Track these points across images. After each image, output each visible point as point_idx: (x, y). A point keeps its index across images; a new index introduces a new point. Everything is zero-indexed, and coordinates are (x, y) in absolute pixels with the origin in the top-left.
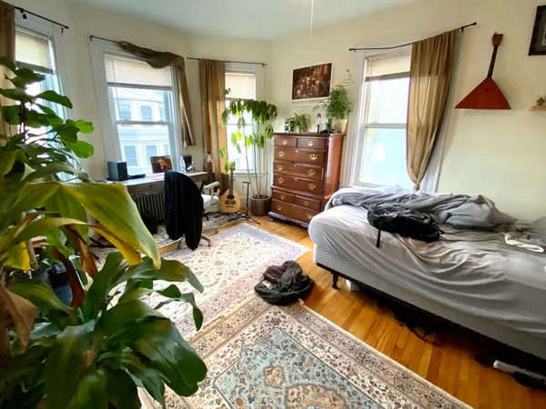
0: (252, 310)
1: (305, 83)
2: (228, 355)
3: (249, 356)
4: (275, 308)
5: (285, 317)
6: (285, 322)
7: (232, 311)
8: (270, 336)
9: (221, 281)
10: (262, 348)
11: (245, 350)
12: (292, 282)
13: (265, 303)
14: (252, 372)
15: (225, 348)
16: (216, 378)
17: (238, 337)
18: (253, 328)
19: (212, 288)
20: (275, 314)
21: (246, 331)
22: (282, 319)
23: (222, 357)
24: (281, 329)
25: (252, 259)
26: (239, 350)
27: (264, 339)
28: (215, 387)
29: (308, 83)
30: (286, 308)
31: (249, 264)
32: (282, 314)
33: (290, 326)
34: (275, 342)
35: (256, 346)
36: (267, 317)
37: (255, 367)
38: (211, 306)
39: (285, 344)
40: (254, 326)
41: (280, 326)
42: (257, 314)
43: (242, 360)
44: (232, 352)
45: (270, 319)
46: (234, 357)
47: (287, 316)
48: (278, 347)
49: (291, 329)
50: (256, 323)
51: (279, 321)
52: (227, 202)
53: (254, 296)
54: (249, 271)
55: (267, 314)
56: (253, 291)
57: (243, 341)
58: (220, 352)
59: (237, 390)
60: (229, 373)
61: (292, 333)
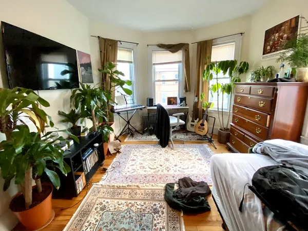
0: (153, 194)
1: (274, 39)
2: (121, 206)
3: (126, 215)
4: (164, 204)
5: (163, 213)
6: (160, 216)
7: (146, 187)
8: (144, 216)
9: (157, 169)
10: (134, 218)
11: (128, 211)
12: (186, 195)
13: (163, 197)
14: (118, 223)
15: (123, 202)
16: (107, 211)
17: (133, 202)
18: (142, 204)
19: (150, 170)
20: (161, 207)
21: (139, 202)
22: (160, 213)
23: (119, 205)
24: (153, 217)
25: (184, 167)
26: (127, 208)
27: (141, 214)
28: (103, 214)
29: (276, 39)
30: (170, 209)
31: (180, 169)
32: (164, 210)
33: (160, 220)
34: (142, 221)
35: (134, 214)
36: (155, 205)
37: (121, 223)
38: (141, 178)
39: (145, 228)
40: (145, 203)
41: (155, 216)
42: (153, 199)
43: (122, 214)
44: (123, 206)
45: (155, 207)
46: (121, 209)
47: (165, 214)
48: (140, 225)
49: (158, 223)
50: (147, 203)
51: (158, 212)
52: (199, 128)
53: (163, 188)
54: (176, 173)
55: (157, 203)
56: (164, 185)
57: (133, 206)
58: (120, 201)
59: (105, 224)
60: (112, 214)
61: (156, 226)
